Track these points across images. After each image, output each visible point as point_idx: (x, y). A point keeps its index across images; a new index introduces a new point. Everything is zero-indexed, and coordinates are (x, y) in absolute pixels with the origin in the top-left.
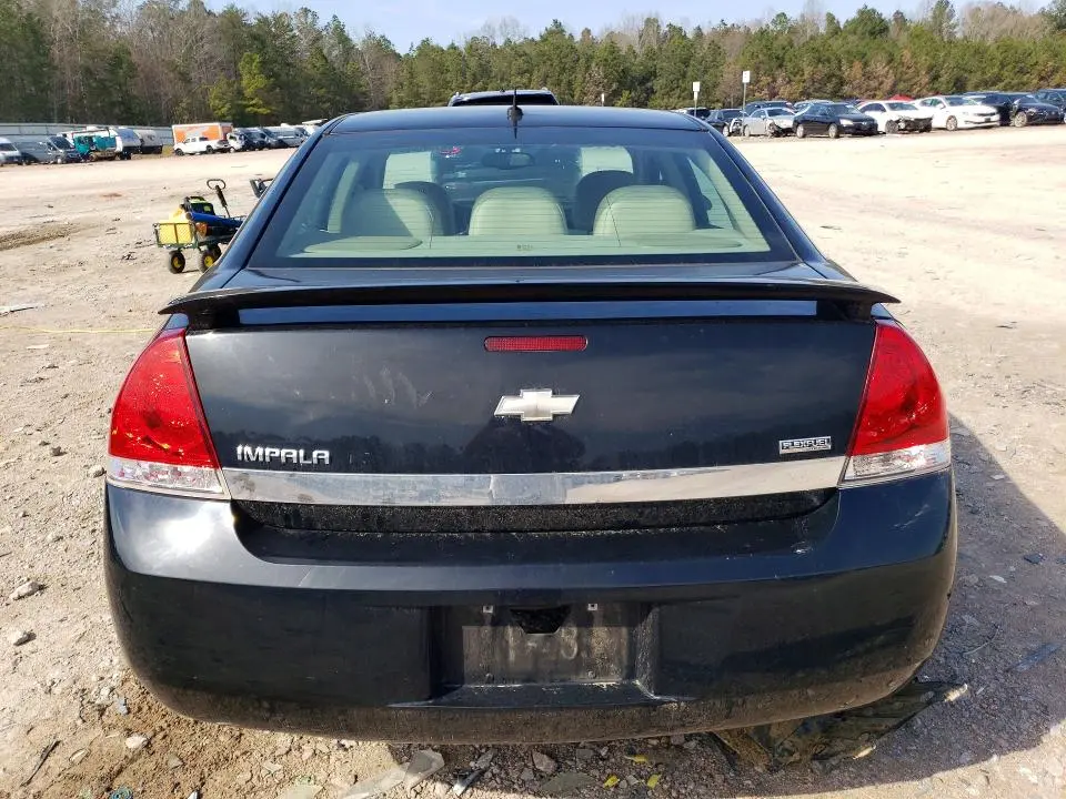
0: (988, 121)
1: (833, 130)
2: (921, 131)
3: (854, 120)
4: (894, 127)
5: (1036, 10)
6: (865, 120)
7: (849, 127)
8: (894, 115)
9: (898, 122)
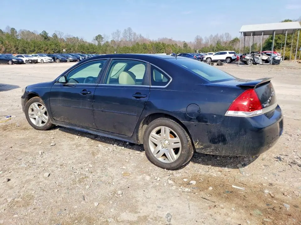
0: (51, 61)
1: (10, 62)
2: (35, 63)
3: (17, 60)
4: (28, 62)
5: (39, 34)
6: (20, 60)
7: (15, 61)
8: (27, 59)
9: (29, 60)
